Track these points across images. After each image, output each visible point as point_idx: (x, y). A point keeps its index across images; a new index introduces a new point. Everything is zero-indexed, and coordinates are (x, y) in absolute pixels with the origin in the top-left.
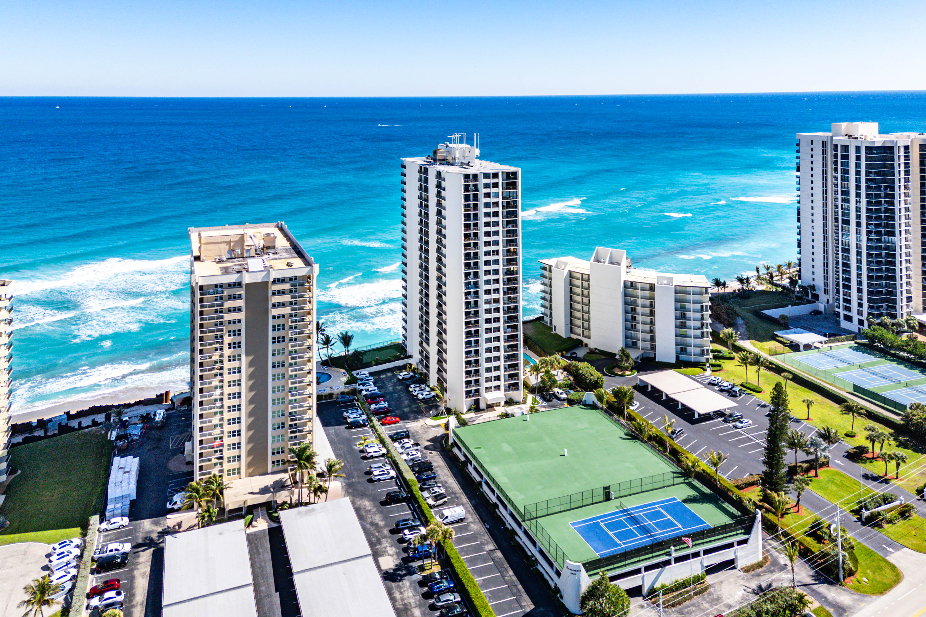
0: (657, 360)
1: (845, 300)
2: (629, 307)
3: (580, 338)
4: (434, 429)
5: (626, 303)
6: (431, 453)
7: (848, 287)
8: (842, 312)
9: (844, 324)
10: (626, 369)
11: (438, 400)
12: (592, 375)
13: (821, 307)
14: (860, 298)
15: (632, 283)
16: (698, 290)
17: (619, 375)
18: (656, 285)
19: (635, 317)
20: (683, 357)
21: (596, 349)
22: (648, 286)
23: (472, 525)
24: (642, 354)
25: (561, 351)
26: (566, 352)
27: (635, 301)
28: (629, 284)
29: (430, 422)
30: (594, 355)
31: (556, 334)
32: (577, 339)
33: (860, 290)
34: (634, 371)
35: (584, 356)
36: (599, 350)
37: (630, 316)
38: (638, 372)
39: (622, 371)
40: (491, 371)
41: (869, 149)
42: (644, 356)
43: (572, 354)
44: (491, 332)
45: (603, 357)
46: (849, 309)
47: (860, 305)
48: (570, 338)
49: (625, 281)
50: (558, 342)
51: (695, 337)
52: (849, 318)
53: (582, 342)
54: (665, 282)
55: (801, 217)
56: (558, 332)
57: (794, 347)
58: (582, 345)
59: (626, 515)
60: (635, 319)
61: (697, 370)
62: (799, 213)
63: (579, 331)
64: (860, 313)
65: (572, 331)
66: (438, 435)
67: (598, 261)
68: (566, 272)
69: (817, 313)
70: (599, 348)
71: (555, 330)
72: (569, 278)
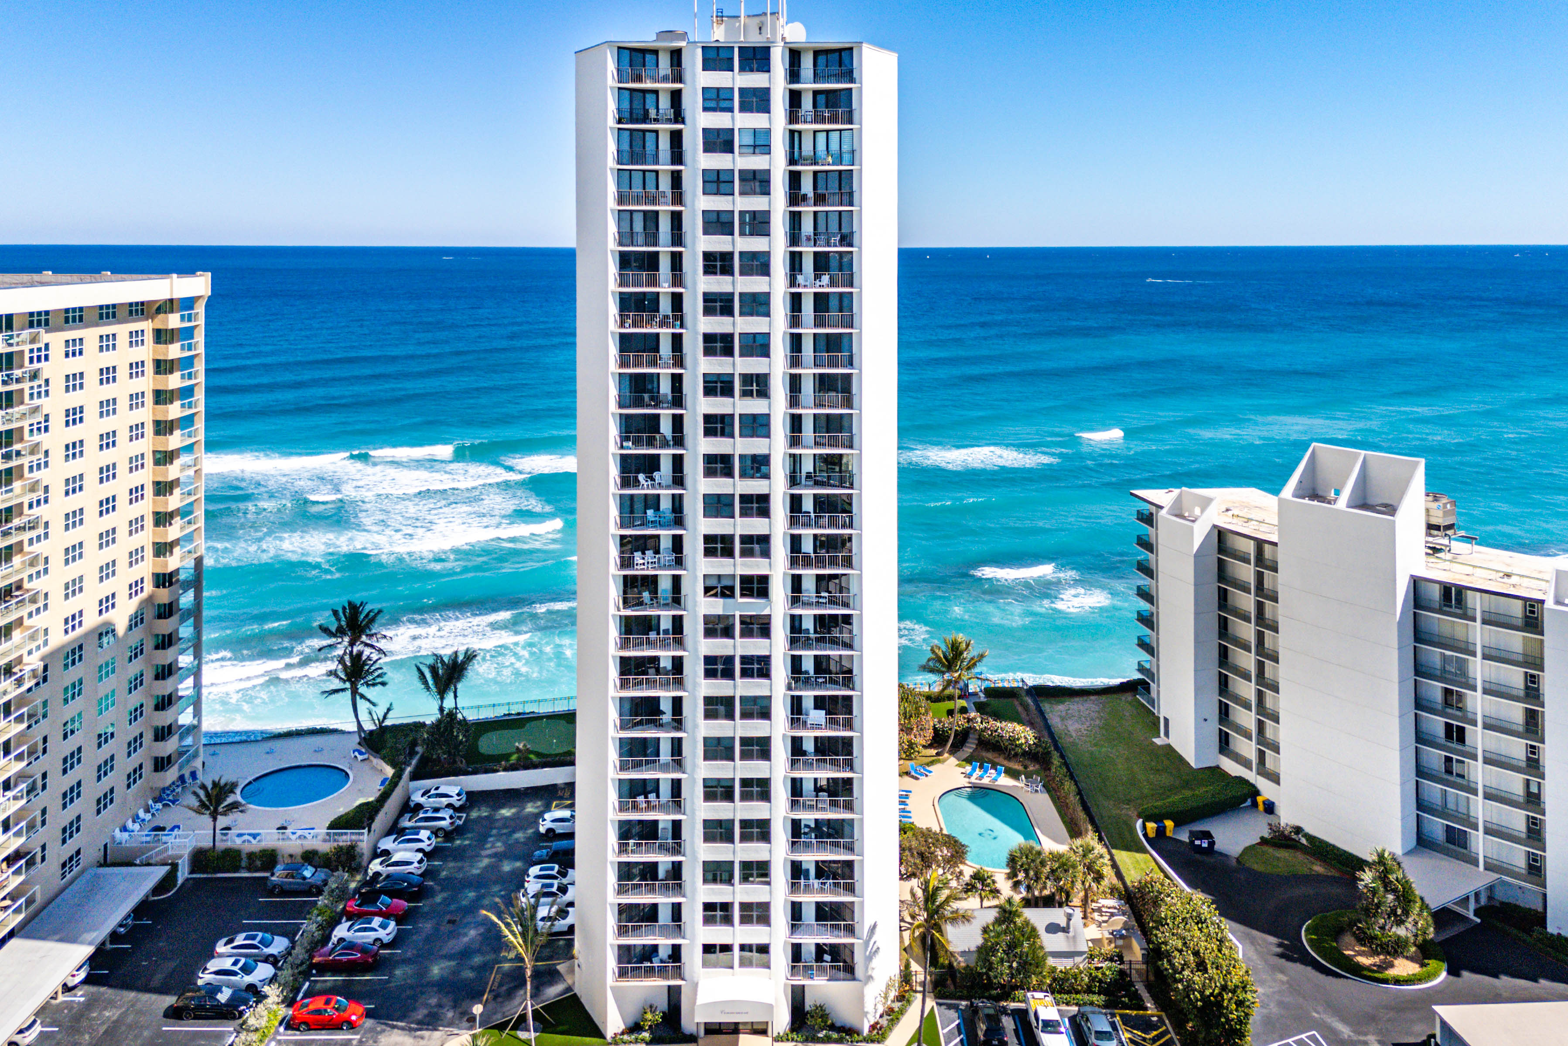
0: (1552, 929)
2: (1435, 689)
3: (1251, 776)
5: (1420, 670)
10: (1396, 948)
12: (1201, 966)
15: (1446, 589)
17: (1357, 971)
18: (1550, 604)
19: (1461, 731)
21: (1298, 830)
22: (1517, 609)
24: (1491, 888)
25: (1158, 818)
26: (1178, 825)
27: (1462, 666)
28: (1435, 593)
30: (1283, 854)
31: (1169, 750)
32: (1241, 780)
34: (1433, 963)
35: (1248, 850)
36: (1311, 838)
37: (1436, 724)
38: (1454, 971)
39: (1374, 953)
40: (729, 881)
42: (1500, 895)
43: (1194, 835)
44: (730, 716)
45: (1318, 868)
48: (1216, 771)
49: (1416, 583)
50: (1165, 779)
53: (1255, 792)
56: (1175, 741)
58: (1255, 804)
60: (1461, 739)
63: (1248, 748)
65: (1224, 744)
67: (1315, 496)
68: (1200, 533)
70: (1309, 829)
71: (1167, 734)
72: (1214, 556)
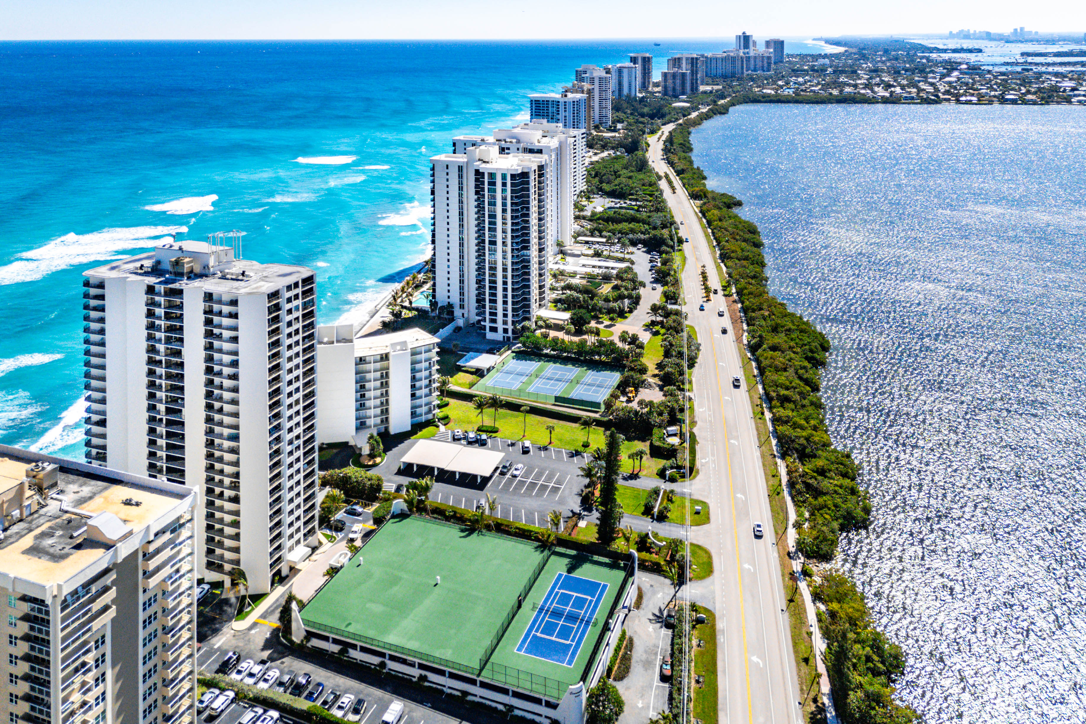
0: (392, 433)
1: (491, 314)
2: (358, 386)
4: (253, 632)
5: (357, 382)
6: (282, 663)
7: (495, 301)
8: (488, 324)
9: (490, 335)
10: (378, 456)
11: (218, 592)
13: (460, 322)
14: (505, 310)
16: (427, 347)
17: (371, 466)
18: (389, 354)
19: (364, 394)
20: (417, 420)
22: (379, 357)
23: (414, 714)
27: (366, 377)
28: (360, 360)
29: (238, 625)
30: (324, 452)
33: (505, 303)
34: (383, 455)
36: (327, 444)
37: (358, 395)
39: (371, 459)
40: (293, 526)
41: (513, 176)
44: (293, 478)
45: (335, 451)
46: (494, 321)
47: (505, 315)
49: (355, 359)
51: (426, 396)
52: (494, 330)
54: (398, 348)
55: (436, 239)
57: (479, 373)
59: (546, 614)
60: (364, 397)
61: (431, 429)
62: (434, 236)
64: (505, 323)
66: (268, 635)
67: (321, 342)
69: (458, 329)
70: (326, 442)
